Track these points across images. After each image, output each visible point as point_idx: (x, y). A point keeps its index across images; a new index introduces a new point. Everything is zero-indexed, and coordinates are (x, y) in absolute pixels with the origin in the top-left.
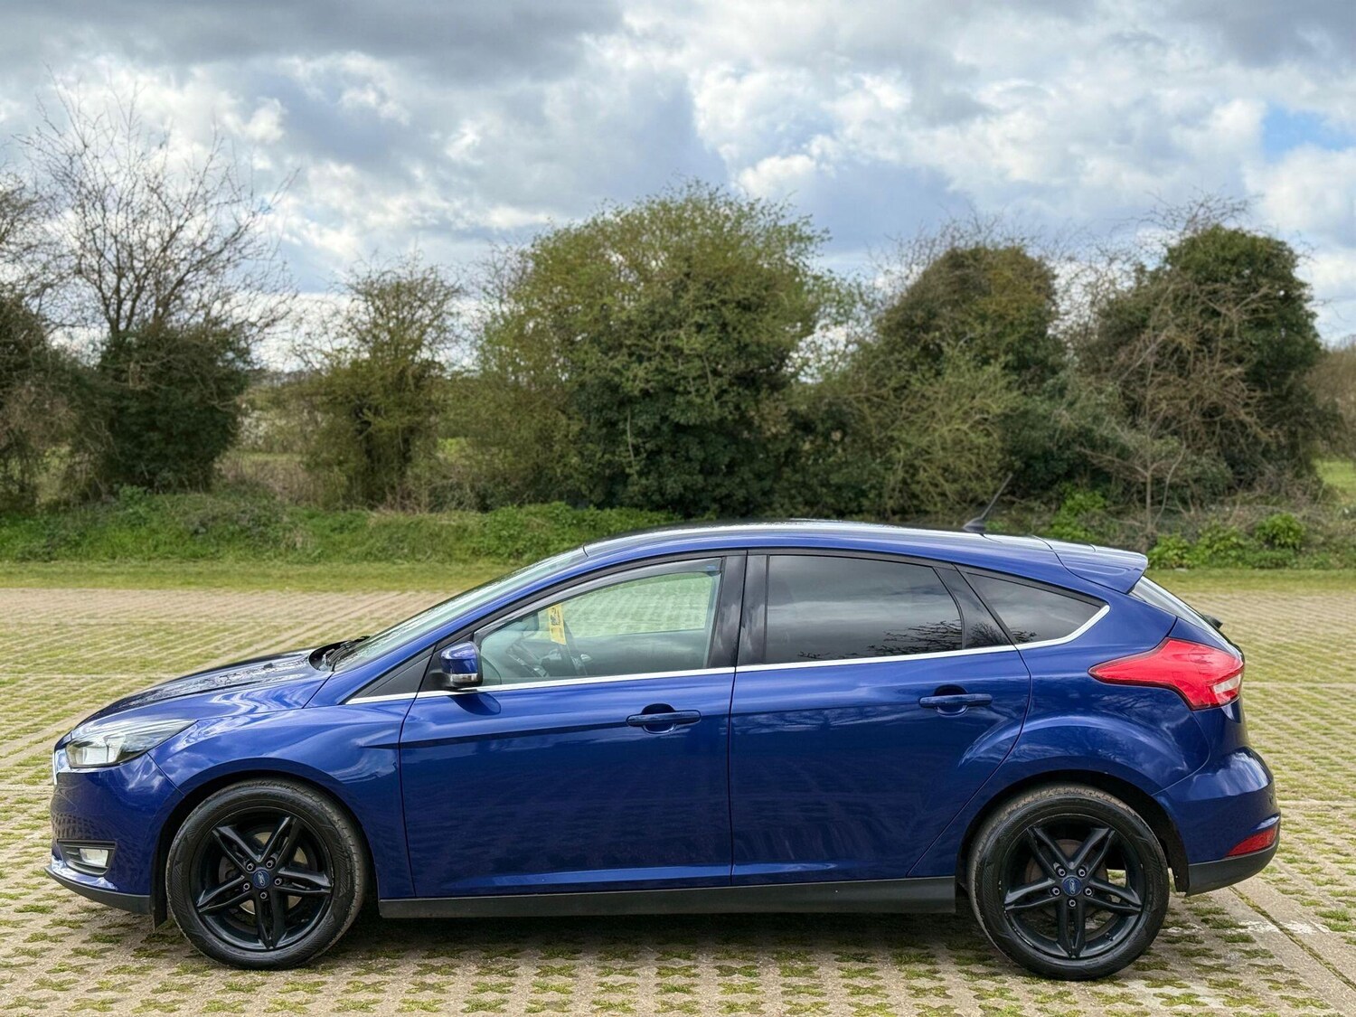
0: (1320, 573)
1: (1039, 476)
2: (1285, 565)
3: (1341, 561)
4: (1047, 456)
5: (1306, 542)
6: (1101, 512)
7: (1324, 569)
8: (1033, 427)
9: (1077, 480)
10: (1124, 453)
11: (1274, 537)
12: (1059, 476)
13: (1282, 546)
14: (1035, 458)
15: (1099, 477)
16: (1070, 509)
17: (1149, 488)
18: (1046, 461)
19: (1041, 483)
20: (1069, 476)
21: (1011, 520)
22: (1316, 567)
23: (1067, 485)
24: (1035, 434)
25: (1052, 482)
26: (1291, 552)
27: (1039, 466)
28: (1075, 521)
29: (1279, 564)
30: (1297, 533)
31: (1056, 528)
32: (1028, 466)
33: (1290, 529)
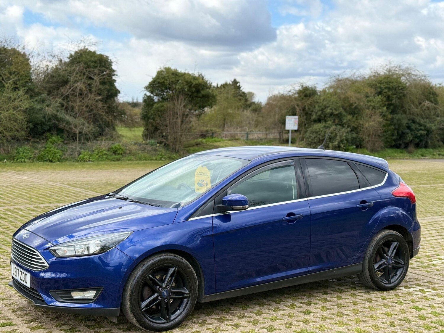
0: (130, 162)
1: (39, 130)
2: (120, 160)
3: (135, 158)
4: (42, 124)
5: (125, 153)
6: (62, 143)
7: (131, 161)
8: (36, 113)
9: (52, 132)
10: (68, 123)
11: (116, 151)
12: (45, 131)
13: (118, 154)
14: (38, 124)
15: (60, 131)
16: (51, 142)
17: (78, 135)
18: (41, 125)
19: (39, 133)
20: (49, 130)
21: (31, 146)
22: (129, 160)
23: (48, 134)
24: (38, 116)
25: (44, 133)
26: (121, 156)
27: (39, 127)
28: (53, 146)
29: (118, 160)
30: (122, 150)
31: (48, 149)
32: (35, 126)
33: (120, 149)
